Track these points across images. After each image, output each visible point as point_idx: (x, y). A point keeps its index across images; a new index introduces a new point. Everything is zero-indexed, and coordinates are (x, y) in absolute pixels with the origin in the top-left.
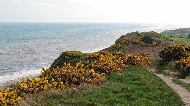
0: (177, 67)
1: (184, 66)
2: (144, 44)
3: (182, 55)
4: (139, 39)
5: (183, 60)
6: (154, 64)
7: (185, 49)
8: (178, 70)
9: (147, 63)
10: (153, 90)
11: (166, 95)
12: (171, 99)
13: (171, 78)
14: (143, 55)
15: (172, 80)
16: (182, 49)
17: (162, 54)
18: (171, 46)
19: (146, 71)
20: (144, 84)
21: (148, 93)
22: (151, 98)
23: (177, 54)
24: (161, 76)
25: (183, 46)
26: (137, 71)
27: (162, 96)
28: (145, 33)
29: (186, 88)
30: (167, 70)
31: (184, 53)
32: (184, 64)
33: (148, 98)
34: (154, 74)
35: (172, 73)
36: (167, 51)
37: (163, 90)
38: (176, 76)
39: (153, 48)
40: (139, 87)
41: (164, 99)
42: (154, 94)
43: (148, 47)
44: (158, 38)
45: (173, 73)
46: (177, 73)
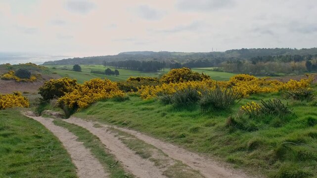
0: (61, 105)
1: (69, 103)
2: (19, 79)
3: (66, 91)
4: (11, 73)
5: (67, 96)
6: (34, 104)
7: (69, 82)
8: (62, 108)
9: (22, 103)
10: (26, 139)
11: (43, 144)
12: (49, 147)
13: (53, 120)
14: (17, 94)
15: (53, 122)
16: (66, 83)
17: (42, 92)
18: (52, 80)
19: (20, 115)
20: (13, 134)
21: (19, 144)
22: (22, 150)
23: (61, 90)
24: (39, 119)
25: (67, 79)
26: (6, 117)
27: (39, 146)
28: (20, 65)
29: (69, 129)
30: (48, 111)
31: (68, 88)
32: (68, 100)
33: (17, 152)
34: (30, 117)
35: (54, 113)
36: (48, 87)
37: (40, 137)
38: (60, 116)
39: (31, 84)
40: (6, 139)
41: (40, 148)
42: (27, 145)
43: (26, 83)
44: (38, 71)
45: (56, 113)
46: (61, 112)
